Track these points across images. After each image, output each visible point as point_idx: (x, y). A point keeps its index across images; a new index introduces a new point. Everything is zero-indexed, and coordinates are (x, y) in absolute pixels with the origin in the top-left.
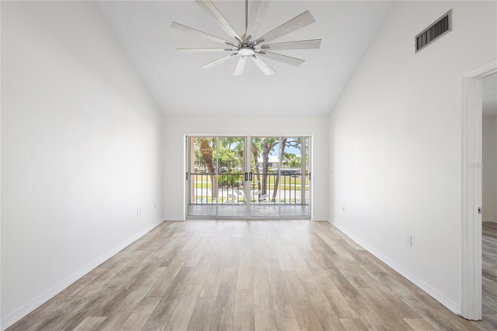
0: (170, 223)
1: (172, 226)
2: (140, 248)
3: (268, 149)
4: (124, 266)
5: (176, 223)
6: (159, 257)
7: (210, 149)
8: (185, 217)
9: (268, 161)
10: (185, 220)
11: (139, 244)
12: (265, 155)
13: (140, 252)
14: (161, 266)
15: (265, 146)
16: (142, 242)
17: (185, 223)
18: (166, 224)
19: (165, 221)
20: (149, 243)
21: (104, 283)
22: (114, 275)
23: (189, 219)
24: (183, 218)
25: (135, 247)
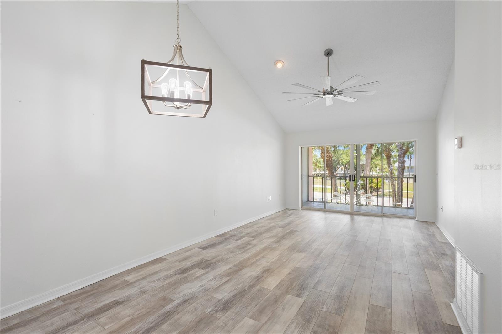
0: (290, 210)
1: (291, 212)
2: (269, 219)
3: (404, 151)
4: (261, 225)
5: (294, 210)
6: (280, 224)
7: (330, 155)
8: (300, 207)
9: (404, 165)
10: (300, 209)
11: (269, 218)
12: (400, 157)
13: (269, 221)
14: (280, 228)
15: (400, 148)
16: (271, 217)
17: (300, 211)
18: (287, 210)
19: (286, 209)
20: (275, 218)
21: (252, 229)
22: (256, 227)
23: (303, 209)
24: (299, 208)
25: (266, 219)
